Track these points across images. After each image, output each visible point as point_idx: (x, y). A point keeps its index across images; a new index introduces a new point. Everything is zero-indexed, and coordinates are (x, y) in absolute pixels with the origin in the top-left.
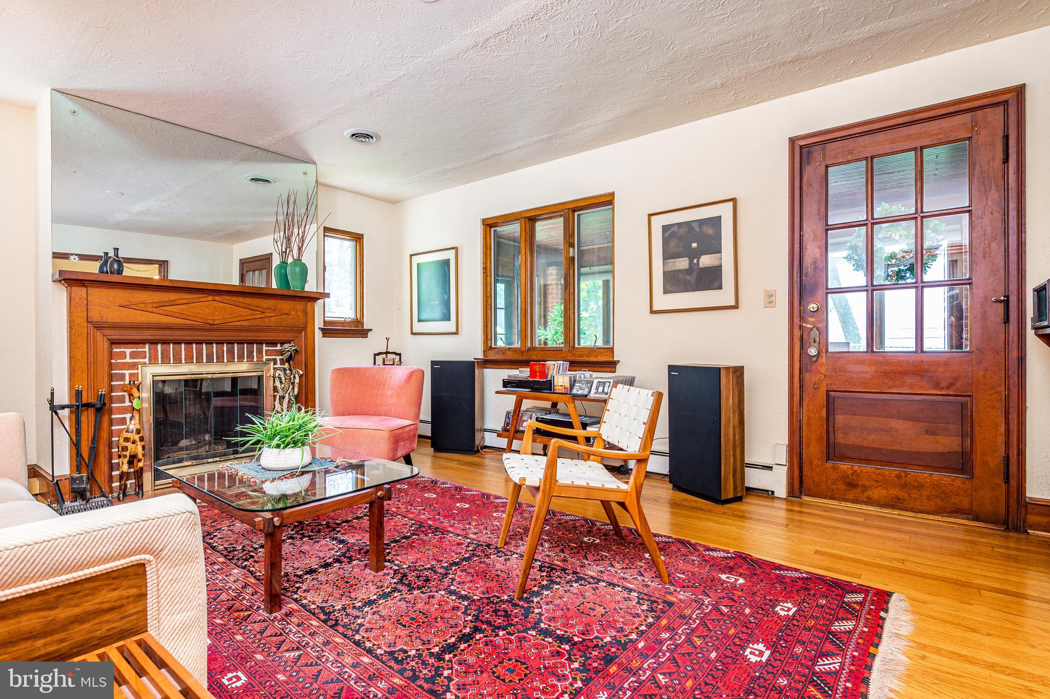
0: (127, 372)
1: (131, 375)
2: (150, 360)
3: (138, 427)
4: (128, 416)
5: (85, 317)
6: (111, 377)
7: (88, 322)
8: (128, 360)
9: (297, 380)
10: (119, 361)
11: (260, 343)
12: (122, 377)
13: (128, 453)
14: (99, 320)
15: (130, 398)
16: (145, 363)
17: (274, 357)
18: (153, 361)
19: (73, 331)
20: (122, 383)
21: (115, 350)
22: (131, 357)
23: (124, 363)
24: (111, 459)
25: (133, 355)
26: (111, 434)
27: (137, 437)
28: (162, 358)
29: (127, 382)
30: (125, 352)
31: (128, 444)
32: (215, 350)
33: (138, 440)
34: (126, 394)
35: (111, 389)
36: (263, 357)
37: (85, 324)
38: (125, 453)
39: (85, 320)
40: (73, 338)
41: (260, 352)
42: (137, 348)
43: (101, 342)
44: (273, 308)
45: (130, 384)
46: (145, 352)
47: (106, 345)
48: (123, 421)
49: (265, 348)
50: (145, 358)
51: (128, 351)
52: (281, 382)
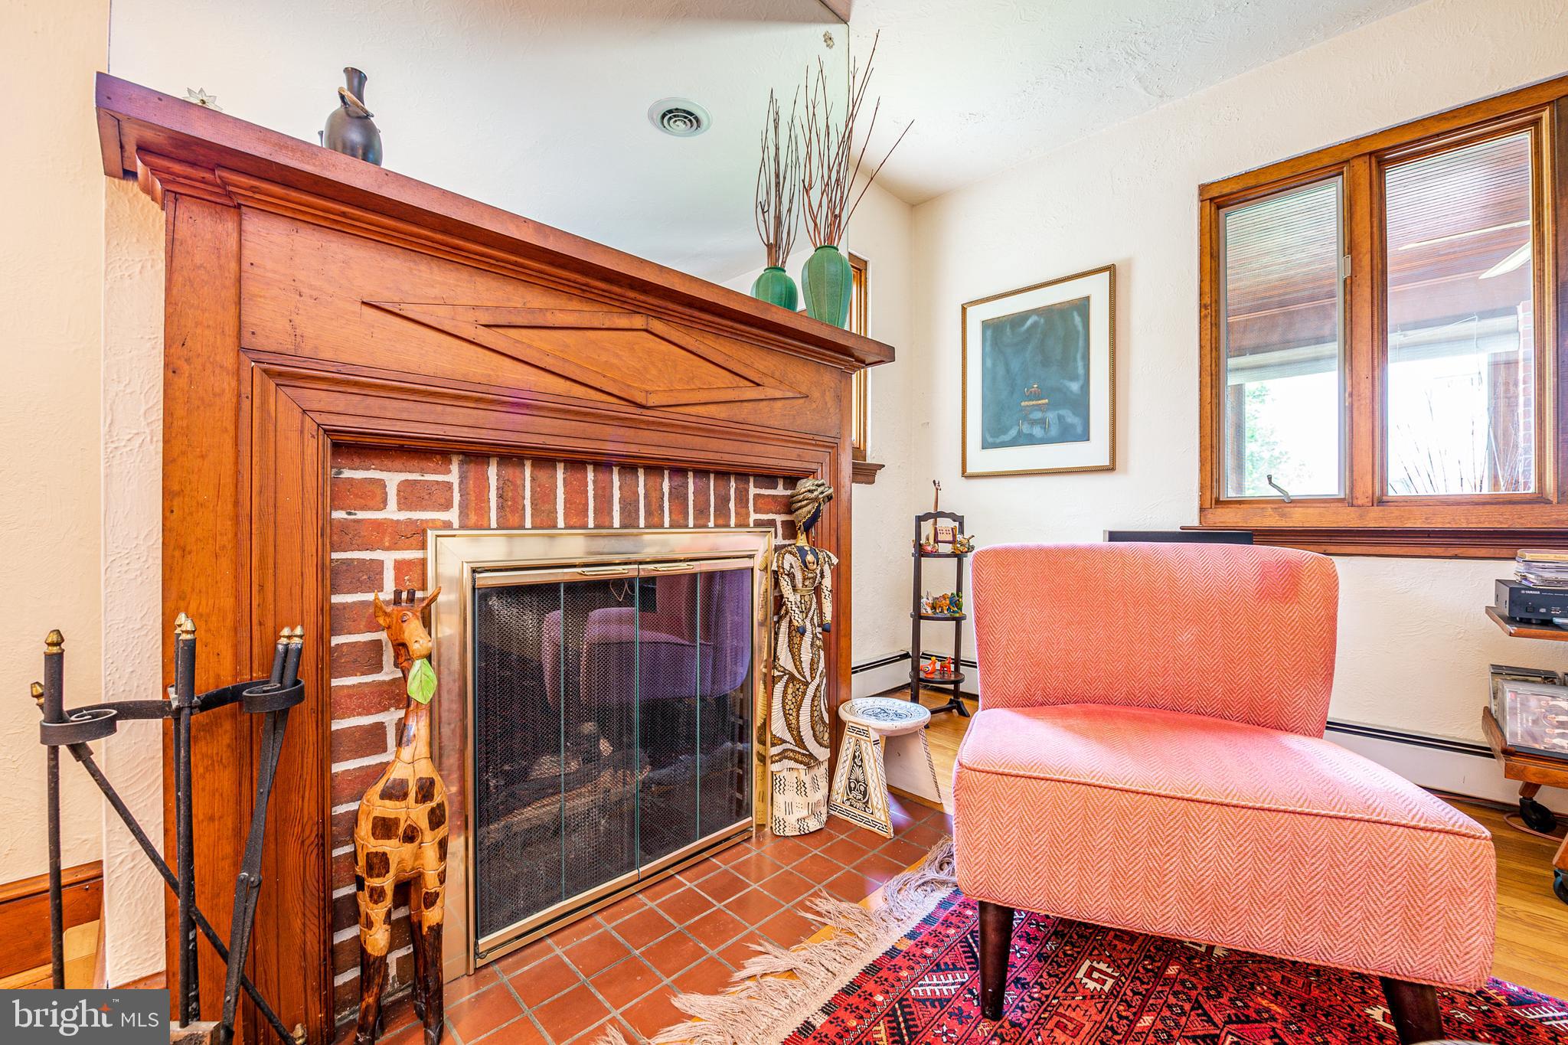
0: (389, 558)
1: (399, 566)
2: (464, 513)
3: (425, 769)
4: (390, 718)
5: (231, 329)
6: (334, 577)
7: (241, 349)
8: (392, 512)
9: (827, 582)
10: (361, 515)
11: (742, 475)
12: (371, 575)
13: (387, 883)
14: (289, 347)
15: (397, 656)
16: (448, 525)
17: (771, 516)
18: (473, 520)
19: (181, 382)
20: (369, 597)
21: (347, 474)
22: (404, 503)
23: (378, 525)
24: (327, 884)
25: (410, 496)
26: (327, 790)
27: (419, 814)
28: (501, 508)
29: (387, 594)
30: (381, 483)
31: (390, 847)
32: (641, 491)
33: (424, 823)
34: (383, 636)
35: (331, 620)
36: (748, 515)
37: (229, 360)
38: (375, 882)
39: (230, 341)
40: (180, 411)
41: (742, 500)
42: (423, 472)
43: (294, 436)
44: (777, 374)
45: (397, 601)
46: (449, 486)
47: (314, 447)
48: (373, 739)
49: (753, 491)
50: (447, 506)
51: (393, 479)
52: (794, 589)
